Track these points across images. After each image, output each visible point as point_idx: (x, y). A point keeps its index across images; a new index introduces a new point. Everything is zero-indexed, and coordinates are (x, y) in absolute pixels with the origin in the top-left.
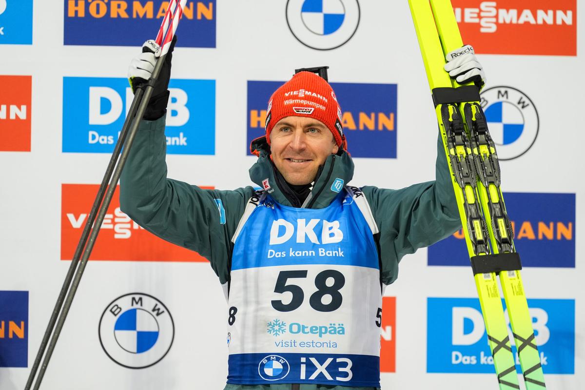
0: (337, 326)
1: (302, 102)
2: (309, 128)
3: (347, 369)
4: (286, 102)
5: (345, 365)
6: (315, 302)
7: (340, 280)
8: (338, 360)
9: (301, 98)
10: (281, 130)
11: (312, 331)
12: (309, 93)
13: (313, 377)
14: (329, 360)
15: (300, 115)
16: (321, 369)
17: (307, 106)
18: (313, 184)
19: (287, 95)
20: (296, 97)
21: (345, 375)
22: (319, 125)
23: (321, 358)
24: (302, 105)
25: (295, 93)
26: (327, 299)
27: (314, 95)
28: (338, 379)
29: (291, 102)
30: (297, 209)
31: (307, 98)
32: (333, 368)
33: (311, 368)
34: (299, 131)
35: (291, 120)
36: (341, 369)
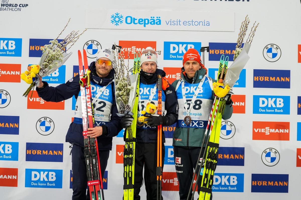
0: (199, 113)
1: (191, 57)
2: (193, 63)
3: (202, 124)
4: (187, 57)
5: (202, 123)
6: (194, 107)
7: (201, 102)
8: (200, 122)
9: (191, 56)
10: (187, 64)
11: (193, 115)
12: (193, 54)
13: (193, 126)
14: (197, 122)
15: (191, 60)
16: (195, 124)
17: (193, 58)
18: (194, 78)
19: (187, 55)
20: (189, 56)
21: (202, 125)
22: (196, 62)
23: (195, 121)
24: (191, 58)
25: (189, 54)
26: (197, 107)
27: (194, 55)
28: (200, 126)
29: (188, 57)
30: (191, 84)
31: (192, 56)
32: (198, 124)
33: (193, 124)
34: (191, 64)
35: (189, 61)
36: (200, 124)
